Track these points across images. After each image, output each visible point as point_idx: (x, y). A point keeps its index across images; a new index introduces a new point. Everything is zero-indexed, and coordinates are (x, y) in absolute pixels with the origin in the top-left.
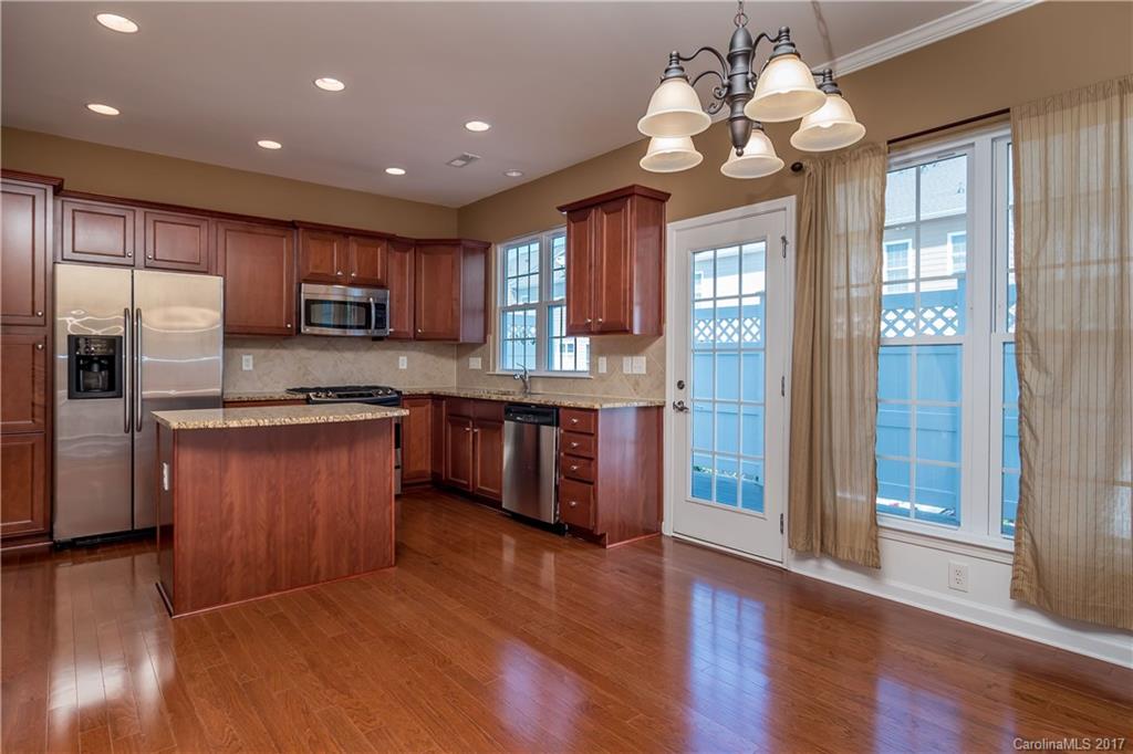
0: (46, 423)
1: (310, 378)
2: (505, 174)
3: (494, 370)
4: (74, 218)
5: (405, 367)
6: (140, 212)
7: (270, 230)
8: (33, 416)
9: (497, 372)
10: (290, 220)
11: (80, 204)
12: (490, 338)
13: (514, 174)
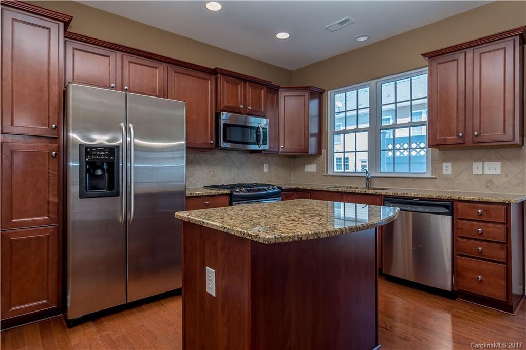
0: (58, 218)
1: (216, 178)
2: (355, 40)
3: (327, 173)
4: (74, 55)
5: (267, 171)
6: (119, 54)
7: (201, 75)
8: (48, 212)
9: (329, 174)
10: (213, 68)
11: (79, 45)
12: (323, 151)
13: (362, 39)
